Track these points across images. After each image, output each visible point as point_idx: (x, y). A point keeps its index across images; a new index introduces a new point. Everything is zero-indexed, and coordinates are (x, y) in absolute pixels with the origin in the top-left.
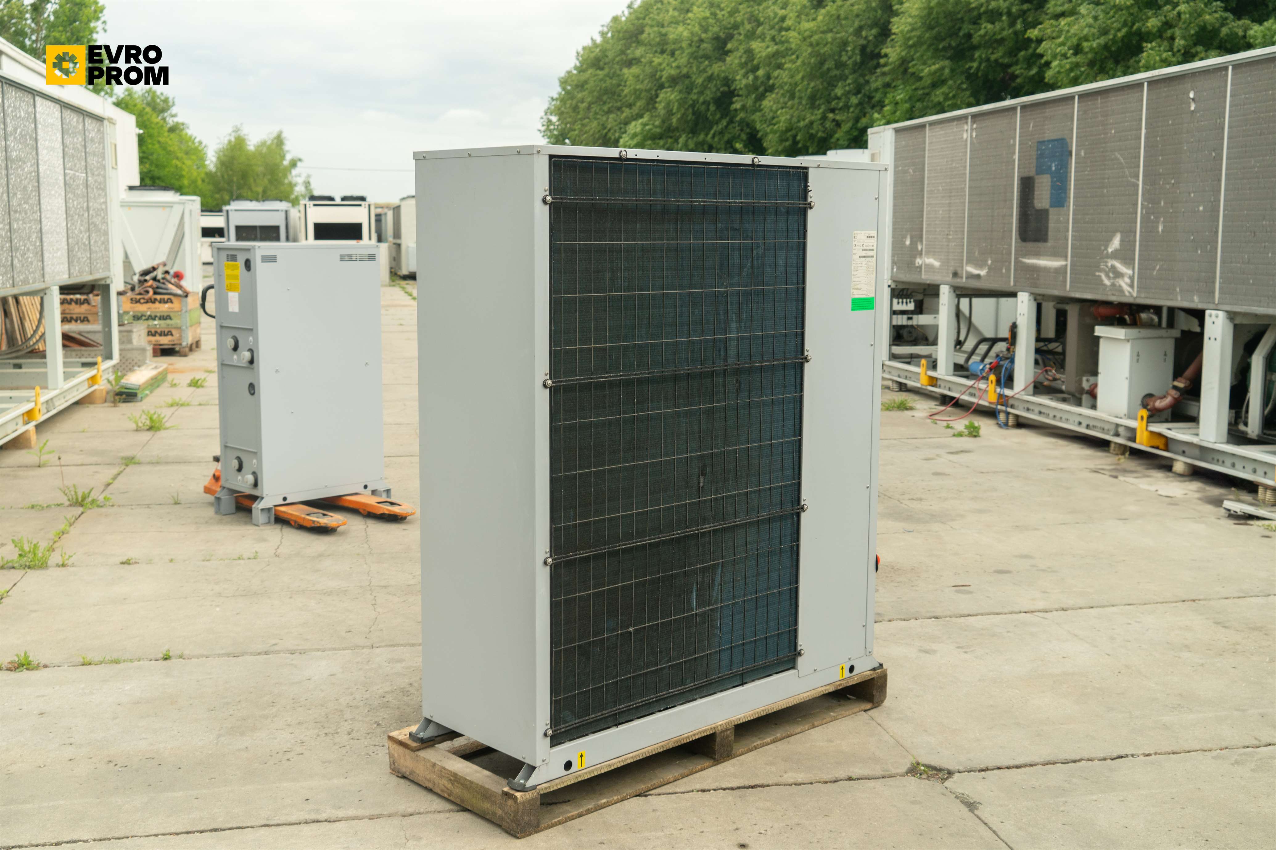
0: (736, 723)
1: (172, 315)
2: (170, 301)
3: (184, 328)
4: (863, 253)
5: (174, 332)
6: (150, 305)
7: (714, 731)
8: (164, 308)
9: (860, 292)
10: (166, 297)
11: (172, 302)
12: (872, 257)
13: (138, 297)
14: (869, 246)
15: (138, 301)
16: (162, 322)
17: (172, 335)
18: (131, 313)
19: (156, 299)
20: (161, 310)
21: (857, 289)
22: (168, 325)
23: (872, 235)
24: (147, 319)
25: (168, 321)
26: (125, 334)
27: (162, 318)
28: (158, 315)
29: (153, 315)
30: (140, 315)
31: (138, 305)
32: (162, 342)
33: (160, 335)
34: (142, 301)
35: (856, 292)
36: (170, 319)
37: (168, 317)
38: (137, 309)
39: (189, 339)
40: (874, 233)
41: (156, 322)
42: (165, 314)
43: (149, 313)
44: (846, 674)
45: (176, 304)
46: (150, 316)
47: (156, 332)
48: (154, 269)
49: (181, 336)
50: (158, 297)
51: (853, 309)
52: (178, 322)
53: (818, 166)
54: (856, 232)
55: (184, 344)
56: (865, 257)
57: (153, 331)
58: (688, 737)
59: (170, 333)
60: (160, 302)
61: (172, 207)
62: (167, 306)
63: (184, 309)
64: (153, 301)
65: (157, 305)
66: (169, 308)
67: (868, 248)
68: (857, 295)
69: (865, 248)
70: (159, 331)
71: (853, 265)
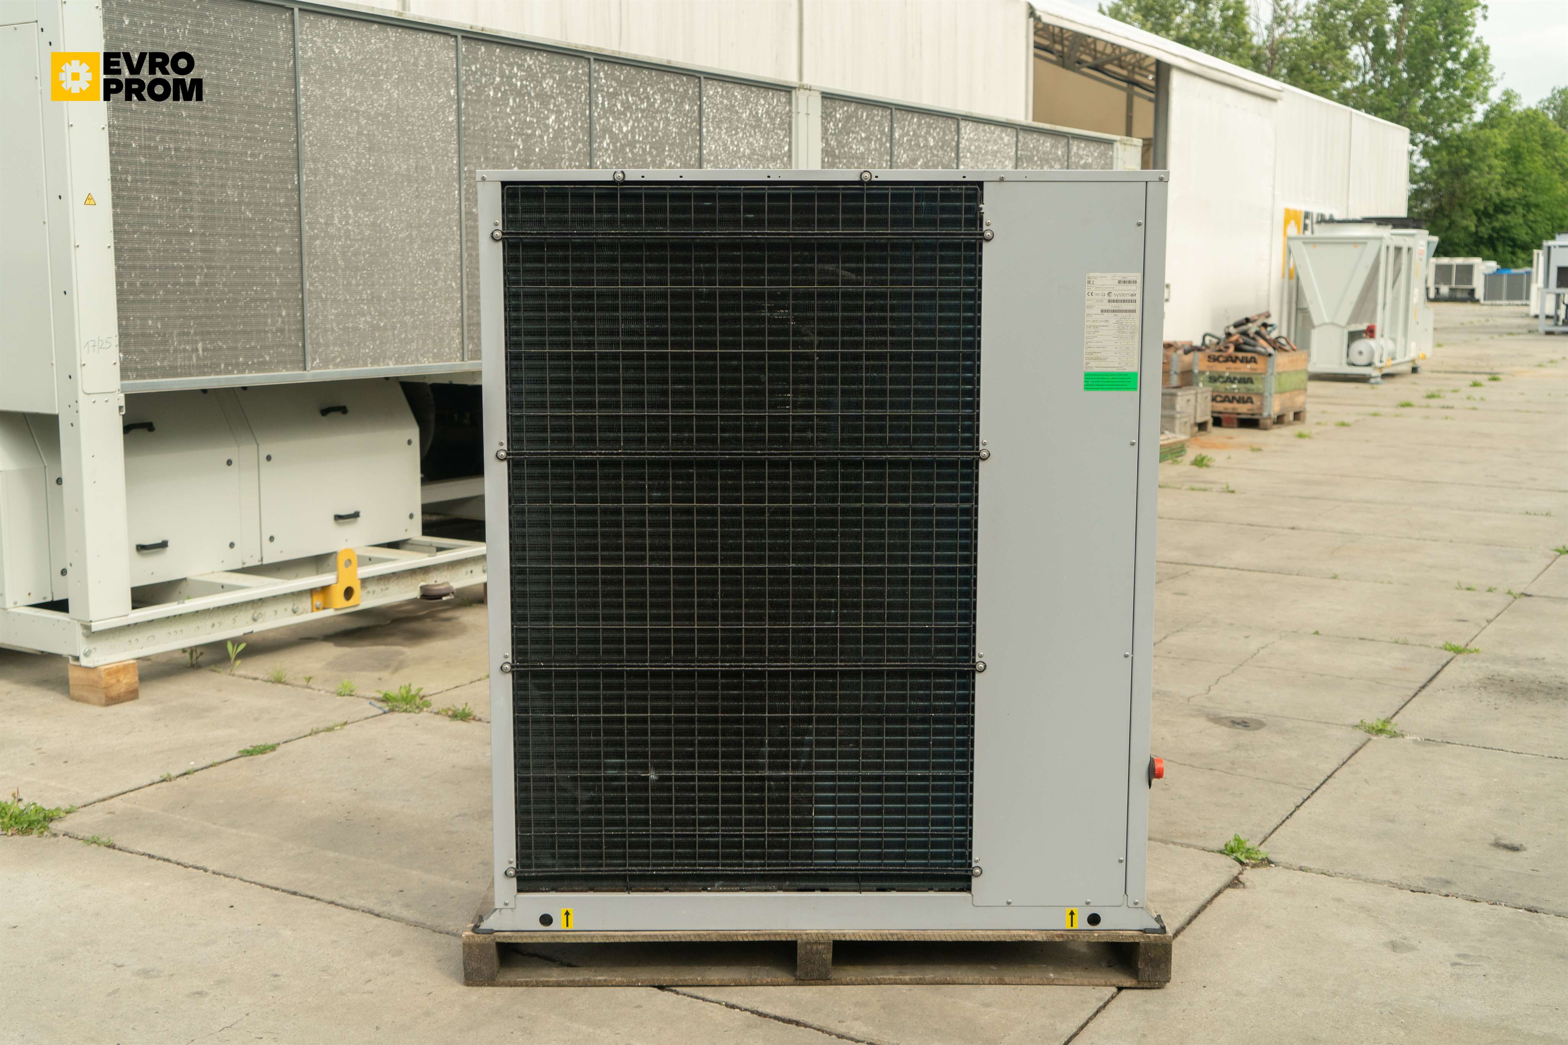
0: (837, 938)
1: (1253, 377)
2: (1253, 360)
3: (1266, 394)
4: (1110, 306)
5: (1255, 399)
6: (1230, 364)
7: (794, 939)
8: (1246, 369)
9: (1103, 364)
10: (1249, 355)
11: (1255, 362)
12: (1134, 311)
13: (1217, 354)
14: (1123, 295)
15: (1216, 359)
16: (1242, 386)
17: (1252, 402)
18: (1208, 373)
19: (1237, 358)
20: (1242, 370)
21: (1098, 359)
22: (1248, 390)
23: (1132, 279)
24: (1225, 382)
25: (1249, 386)
26: (1168, 397)
27: (1242, 381)
28: (1238, 377)
29: (1232, 376)
30: (1216, 375)
31: (1216, 364)
32: (1240, 411)
33: (1238, 402)
34: (1221, 359)
35: (1093, 364)
36: (1252, 382)
37: (1250, 381)
38: (1214, 369)
39: (1274, 407)
40: (1138, 277)
41: (1235, 386)
42: (1246, 377)
43: (1227, 374)
44: (1081, 923)
45: (1260, 366)
46: (1228, 378)
47: (1234, 398)
48: (1247, 320)
49: (1262, 404)
50: (1240, 355)
51: (1088, 387)
52: (1261, 386)
53: (1002, 180)
54: (1091, 274)
55: (1265, 414)
56: (1113, 311)
57: (1230, 396)
58: (746, 935)
59: (1249, 400)
60: (1242, 361)
61: (1365, 243)
62: (1249, 366)
63: (1270, 371)
64: (1234, 360)
65: (1238, 364)
66: (1252, 369)
67: (1119, 298)
68: (1095, 367)
69: (1113, 297)
70: (1237, 397)
71: (1087, 324)
